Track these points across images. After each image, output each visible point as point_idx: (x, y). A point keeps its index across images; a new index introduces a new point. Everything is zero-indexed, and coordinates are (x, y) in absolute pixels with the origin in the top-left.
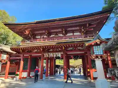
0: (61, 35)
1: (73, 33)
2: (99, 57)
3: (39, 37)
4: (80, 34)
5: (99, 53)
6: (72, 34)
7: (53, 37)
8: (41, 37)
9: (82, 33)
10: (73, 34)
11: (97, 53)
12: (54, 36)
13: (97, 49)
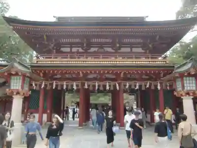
0: (110, 50)
1: (131, 48)
2: (191, 94)
3: (68, 50)
4: (143, 51)
5: (191, 88)
6: (128, 50)
7: (95, 52)
8: (71, 50)
9: (146, 50)
10: (131, 50)
11: (189, 88)
12: (96, 49)
13: (188, 82)
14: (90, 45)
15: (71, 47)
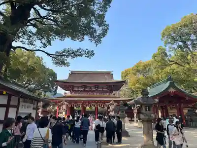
0: (94, 89)
6: (101, 89)
12: (88, 89)
15: (78, 88)
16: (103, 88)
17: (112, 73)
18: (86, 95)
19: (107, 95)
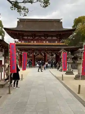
14: (35, 36)
15: (28, 37)
16: (52, 36)
17: (61, 21)
18: (35, 43)
19: (56, 43)
